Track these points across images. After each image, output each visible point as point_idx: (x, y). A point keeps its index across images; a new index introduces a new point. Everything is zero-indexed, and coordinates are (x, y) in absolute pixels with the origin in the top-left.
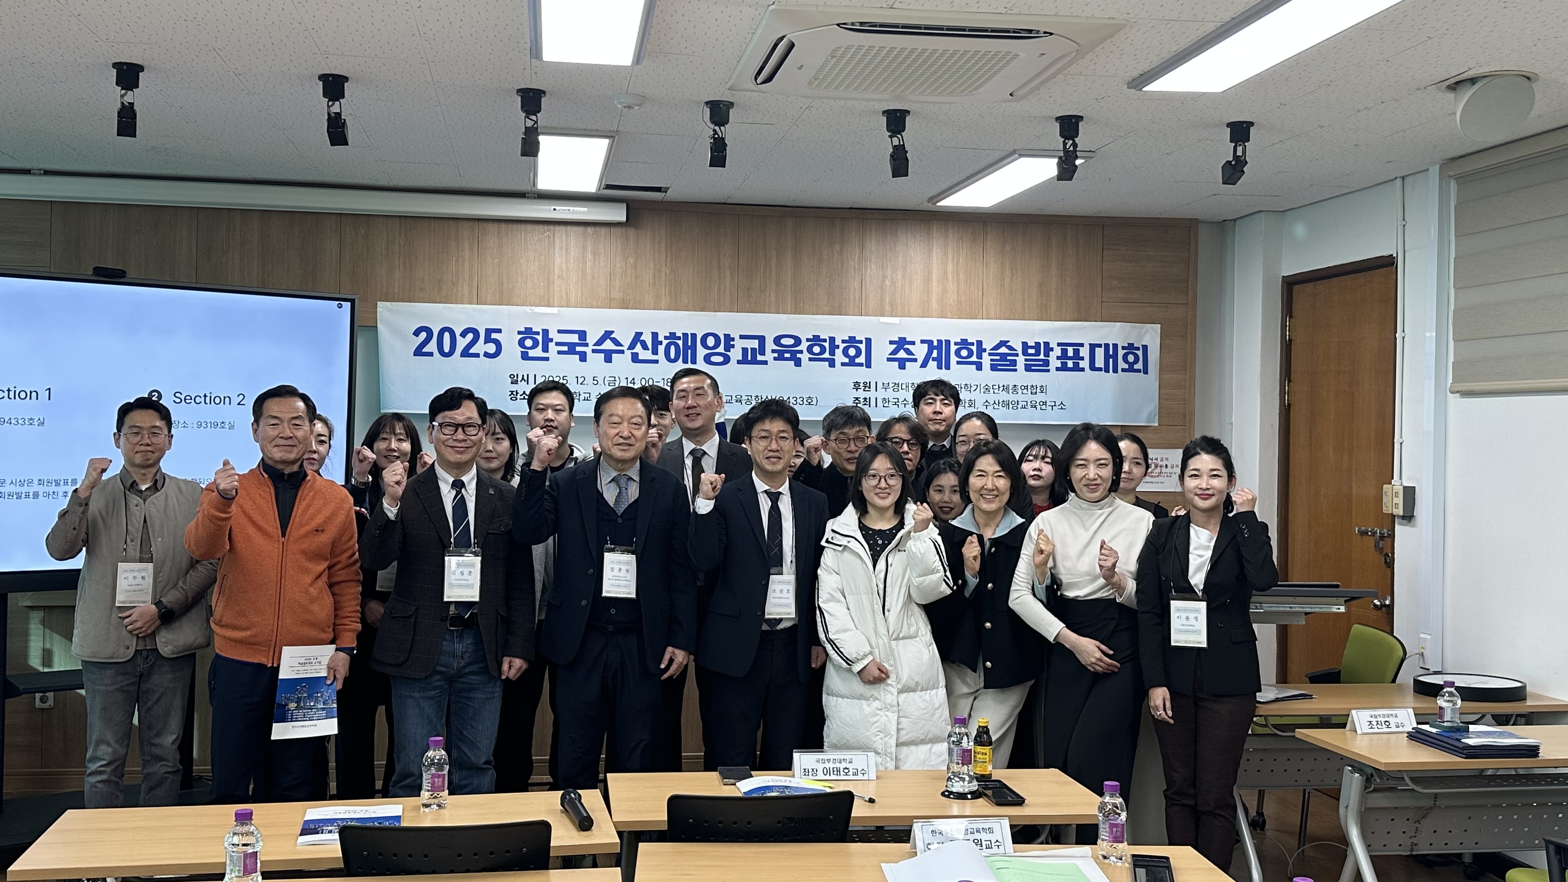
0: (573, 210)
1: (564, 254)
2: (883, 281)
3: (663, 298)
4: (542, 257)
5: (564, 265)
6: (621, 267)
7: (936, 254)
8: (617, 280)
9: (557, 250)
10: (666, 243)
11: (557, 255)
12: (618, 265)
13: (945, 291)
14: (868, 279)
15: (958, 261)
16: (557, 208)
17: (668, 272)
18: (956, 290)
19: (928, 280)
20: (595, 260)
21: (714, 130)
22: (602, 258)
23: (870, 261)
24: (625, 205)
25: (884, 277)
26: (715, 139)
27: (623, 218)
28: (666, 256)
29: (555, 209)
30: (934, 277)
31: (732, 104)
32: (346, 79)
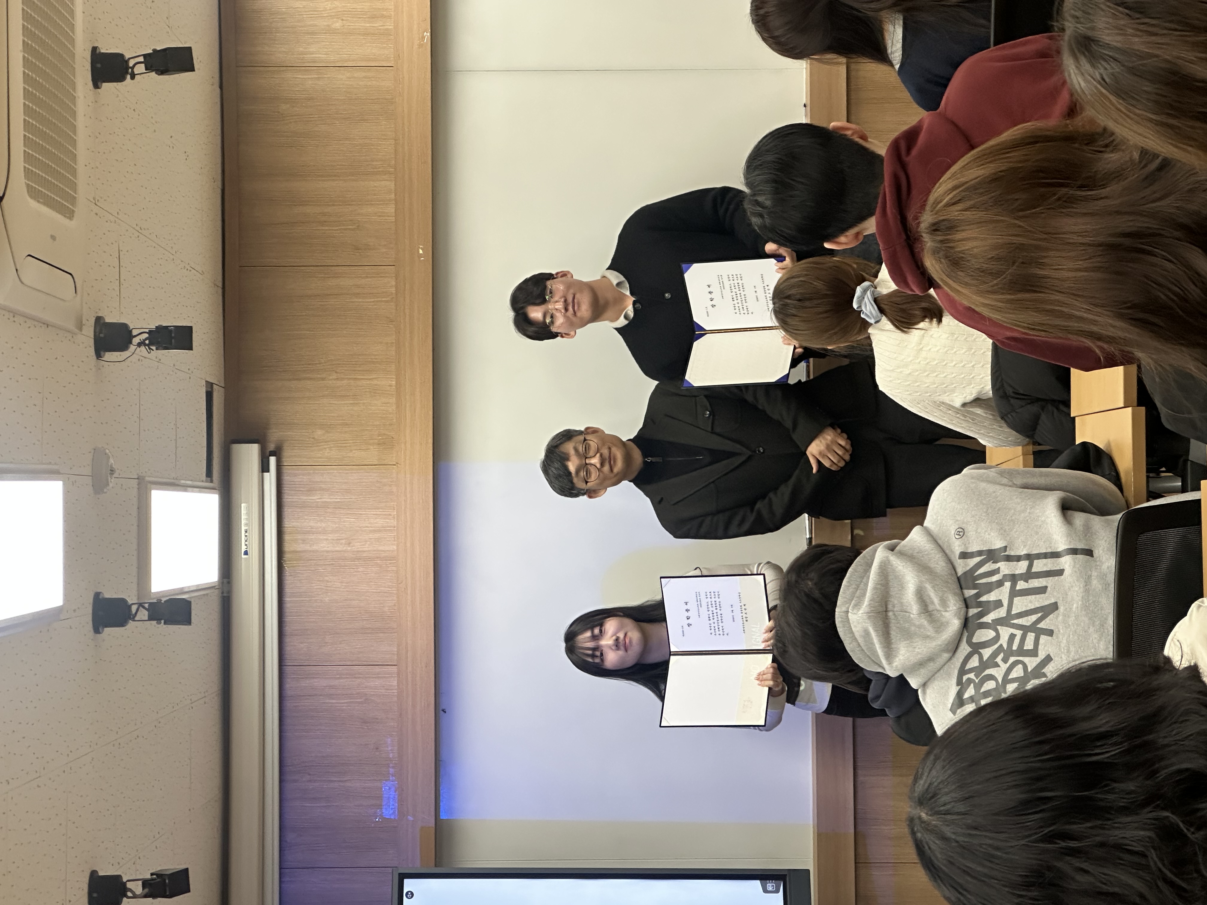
0: (246, 525)
1: (312, 537)
3: (375, 382)
4: (321, 569)
5: (330, 536)
6: (330, 448)
8: (350, 454)
9: (307, 547)
10: (290, 380)
11: (315, 547)
12: (327, 453)
16: (243, 550)
17: (334, 376)
20: (321, 490)
21: (139, 345)
22: (317, 478)
23: (304, 53)
24: (236, 447)
25: (329, 31)
26: (151, 344)
27: (255, 448)
28: (310, 379)
29: (246, 553)
31: (98, 319)
32: (93, 874)
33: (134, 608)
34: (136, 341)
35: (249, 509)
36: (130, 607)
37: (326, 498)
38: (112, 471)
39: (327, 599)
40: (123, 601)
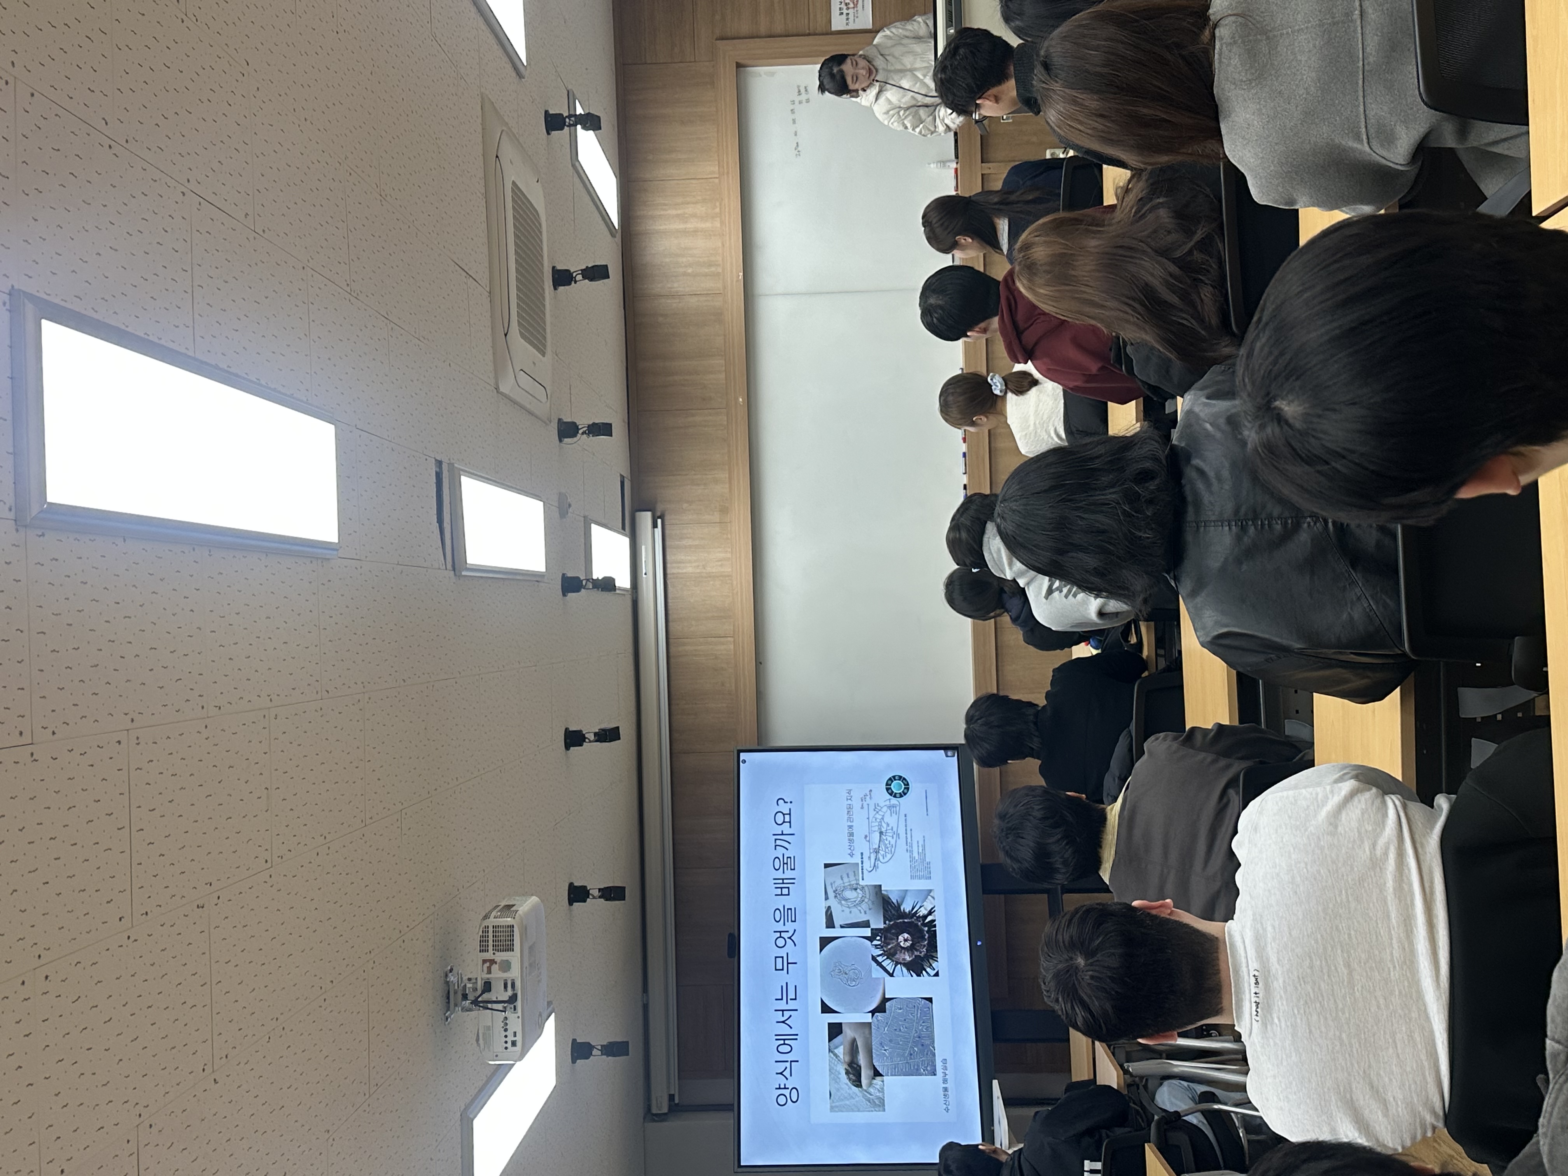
0: (645, 558)
1: (682, 565)
2: (689, 275)
3: (716, 476)
4: (688, 583)
5: (694, 564)
6: (692, 514)
7: (661, 226)
8: (704, 517)
9: (680, 571)
10: (667, 476)
11: (684, 571)
12: (690, 517)
13: (694, 216)
14: (687, 289)
15: (665, 205)
16: (644, 572)
17: (693, 472)
18: (692, 205)
19: (685, 233)
20: (687, 538)
21: (583, 433)
22: (685, 531)
23: (671, 288)
24: (638, 514)
25: (685, 274)
26: (589, 433)
27: (649, 514)
28: (679, 475)
29: (646, 574)
30: (682, 226)
31: (560, 420)
32: (567, 729)
33: (584, 583)
34: (580, 432)
35: (646, 549)
36: (582, 581)
37: (690, 542)
38: (570, 505)
39: (692, 601)
40: (578, 578)
